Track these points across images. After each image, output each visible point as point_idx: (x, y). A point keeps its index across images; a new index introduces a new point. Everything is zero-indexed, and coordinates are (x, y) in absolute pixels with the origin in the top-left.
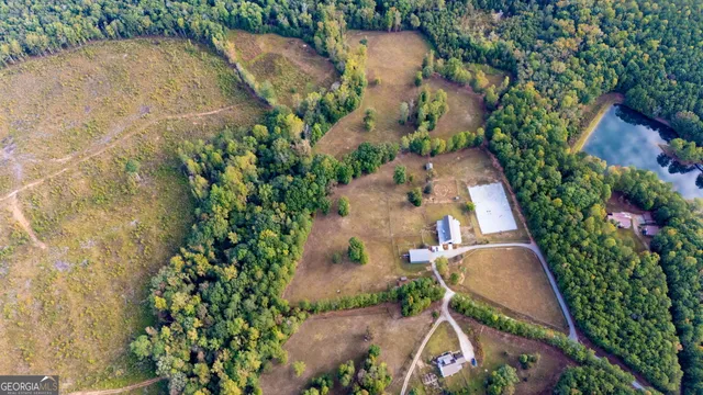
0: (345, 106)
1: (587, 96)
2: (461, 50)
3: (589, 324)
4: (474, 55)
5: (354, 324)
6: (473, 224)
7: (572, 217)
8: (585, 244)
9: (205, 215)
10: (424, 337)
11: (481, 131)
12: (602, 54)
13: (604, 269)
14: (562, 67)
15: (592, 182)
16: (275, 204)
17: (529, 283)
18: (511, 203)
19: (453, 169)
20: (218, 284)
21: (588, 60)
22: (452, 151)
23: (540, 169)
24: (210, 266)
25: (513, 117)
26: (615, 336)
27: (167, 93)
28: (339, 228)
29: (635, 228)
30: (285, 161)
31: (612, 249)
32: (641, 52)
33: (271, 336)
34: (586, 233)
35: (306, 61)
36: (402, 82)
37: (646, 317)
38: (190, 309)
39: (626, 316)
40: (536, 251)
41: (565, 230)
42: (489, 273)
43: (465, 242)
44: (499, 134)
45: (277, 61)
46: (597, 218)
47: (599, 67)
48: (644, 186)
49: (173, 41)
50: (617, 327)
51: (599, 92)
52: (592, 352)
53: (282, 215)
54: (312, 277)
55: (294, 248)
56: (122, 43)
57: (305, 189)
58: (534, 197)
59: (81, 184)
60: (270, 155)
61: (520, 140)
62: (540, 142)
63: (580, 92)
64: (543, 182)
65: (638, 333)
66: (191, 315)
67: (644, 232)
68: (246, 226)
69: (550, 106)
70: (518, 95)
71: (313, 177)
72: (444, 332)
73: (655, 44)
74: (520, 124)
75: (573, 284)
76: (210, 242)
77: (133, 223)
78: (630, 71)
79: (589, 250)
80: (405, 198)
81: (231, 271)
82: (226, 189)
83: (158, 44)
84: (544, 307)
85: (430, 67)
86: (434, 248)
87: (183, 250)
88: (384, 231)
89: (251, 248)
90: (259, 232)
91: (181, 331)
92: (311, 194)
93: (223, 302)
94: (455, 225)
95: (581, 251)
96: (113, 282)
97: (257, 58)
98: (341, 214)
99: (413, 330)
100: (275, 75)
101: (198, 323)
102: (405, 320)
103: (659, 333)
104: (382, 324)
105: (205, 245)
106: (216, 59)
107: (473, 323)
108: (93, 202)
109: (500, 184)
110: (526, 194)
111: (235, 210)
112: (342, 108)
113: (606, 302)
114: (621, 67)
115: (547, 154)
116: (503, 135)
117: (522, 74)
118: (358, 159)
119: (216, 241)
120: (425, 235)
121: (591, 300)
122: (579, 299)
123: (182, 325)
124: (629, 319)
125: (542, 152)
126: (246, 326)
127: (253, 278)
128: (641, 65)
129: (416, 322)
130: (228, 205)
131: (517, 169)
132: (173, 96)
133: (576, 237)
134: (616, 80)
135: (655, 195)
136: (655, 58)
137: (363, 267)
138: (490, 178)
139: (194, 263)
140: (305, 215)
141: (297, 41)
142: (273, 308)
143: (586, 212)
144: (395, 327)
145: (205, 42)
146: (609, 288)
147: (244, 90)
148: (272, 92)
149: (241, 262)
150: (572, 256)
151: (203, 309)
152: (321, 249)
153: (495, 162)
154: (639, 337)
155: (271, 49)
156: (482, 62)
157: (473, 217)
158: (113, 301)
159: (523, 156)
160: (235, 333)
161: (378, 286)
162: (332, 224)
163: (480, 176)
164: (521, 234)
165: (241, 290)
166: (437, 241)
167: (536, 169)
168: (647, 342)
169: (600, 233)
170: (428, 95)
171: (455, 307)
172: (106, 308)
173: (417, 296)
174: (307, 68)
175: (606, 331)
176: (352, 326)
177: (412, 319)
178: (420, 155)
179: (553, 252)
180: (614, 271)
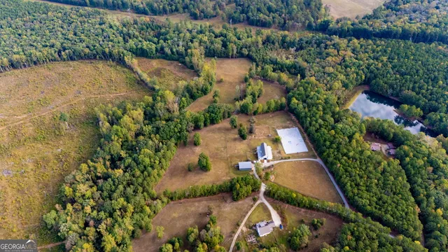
0: (202, 90)
1: (347, 84)
2: (272, 65)
3: (356, 197)
4: (279, 67)
5: (200, 206)
6: (280, 148)
7: (341, 140)
8: (351, 154)
9: (106, 142)
10: (247, 213)
11: (284, 100)
12: (354, 64)
13: (364, 168)
14: (331, 70)
15: (353, 123)
16: (152, 136)
17: (317, 180)
18: (304, 138)
19: (268, 121)
20: (110, 180)
21: (346, 67)
22: (267, 112)
23: (320, 116)
24: (106, 171)
25: (303, 92)
26: (374, 204)
27: (94, 85)
28: (194, 153)
29: (384, 151)
30: (161, 115)
31: (369, 157)
32: (377, 63)
33: (142, 211)
34: (351, 148)
35: (180, 71)
36: (237, 81)
37: (394, 194)
38: (88, 194)
39: (381, 193)
40: (321, 162)
41: (337, 148)
42: (290, 175)
43: (274, 158)
44: (294, 101)
45: (162, 71)
46: (357, 141)
47: (353, 70)
48: (386, 125)
49: (101, 62)
50: (375, 199)
51: (355, 83)
52: (360, 214)
53: (157, 142)
54: (174, 180)
55: (163, 160)
56: (71, 63)
57: (172, 127)
58: (317, 131)
59: (30, 130)
60: (153, 112)
61: (308, 104)
62: (320, 104)
63: (343, 82)
64: (322, 123)
65: (389, 201)
66: (89, 198)
67: (389, 153)
68: (132, 149)
69: (325, 88)
70: (306, 83)
71: (179, 121)
72: (261, 209)
73: (385, 59)
74: (308, 96)
75: (345, 176)
76: (108, 157)
77: (59, 150)
78: (371, 72)
79: (354, 158)
80: (237, 136)
81: (119, 172)
82: (122, 127)
83: (91, 63)
84: (327, 193)
85: (254, 71)
86: (255, 162)
87: (89, 161)
88: (223, 153)
89: (134, 159)
90: (140, 150)
91: (80, 208)
92: (176, 130)
93: (111, 191)
94: (268, 149)
95: (349, 159)
96: (39, 183)
97: (151, 70)
98: (196, 144)
99: (240, 209)
100: (161, 78)
101: (92, 202)
102: (235, 203)
103: (404, 202)
104: (219, 206)
105: (104, 159)
106: (125, 69)
107: (281, 203)
108: (35, 139)
109: (297, 128)
110: (312, 129)
111: (127, 141)
112: (199, 92)
113: (367, 186)
114: (366, 70)
115: (324, 109)
116: (297, 101)
117: (307, 73)
118: (208, 113)
119: (112, 157)
120: (249, 155)
121: (357, 185)
122: (349, 184)
123: (81, 204)
124: (383, 195)
125: (321, 108)
126: (125, 203)
127: (134, 177)
128: (378, 69)
129: (243, 204)
130: (122, 136)
131: (306, 117)
132: (97, 86)
133: (345, 151)
134: (364, 77)
135: (393, 131)
136: (385, 65)
137: (208, 173)
138: (290, 126)
139: (96, 169)
140: (172, 143)
141: (176, 63)
142: (145, 193)
143: (351, 137)
144: (229, 208)
145: (121, 61)
146: (368, 177)
147: (141, 84)
148: (158, 83)
149: (126, 168)
150: (343, 160)
151: (97, 195)
152: (181, 164)
153: (294, 117)
154: (390, 204)
155: (160, 66)
156: (284, 71)
157: (280, 145)
158: (37, 195)
159: (309, 111)
160: (117, 208)
161: (218, 183)
162: (190, 151)
163: (284, 125)
164: (311, 154)
165: (125, 183)
166: (257, 158)
167: (318, 116)
168: (396, 207)
169: (360, 149)
170: (252, 83)
171: (268, 194)
172: (31, 198)
173: (242, 184)
174: (180, 74)
175: (368, 201)
176: (199, 207)
177: (240, 202)
178: (247, 114)
179: (331, 159)
180: (371, 168)
